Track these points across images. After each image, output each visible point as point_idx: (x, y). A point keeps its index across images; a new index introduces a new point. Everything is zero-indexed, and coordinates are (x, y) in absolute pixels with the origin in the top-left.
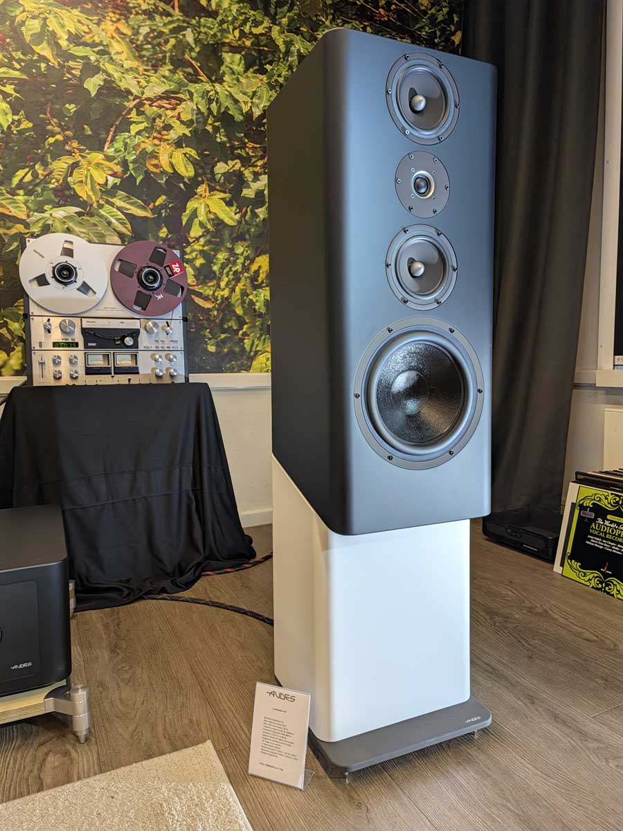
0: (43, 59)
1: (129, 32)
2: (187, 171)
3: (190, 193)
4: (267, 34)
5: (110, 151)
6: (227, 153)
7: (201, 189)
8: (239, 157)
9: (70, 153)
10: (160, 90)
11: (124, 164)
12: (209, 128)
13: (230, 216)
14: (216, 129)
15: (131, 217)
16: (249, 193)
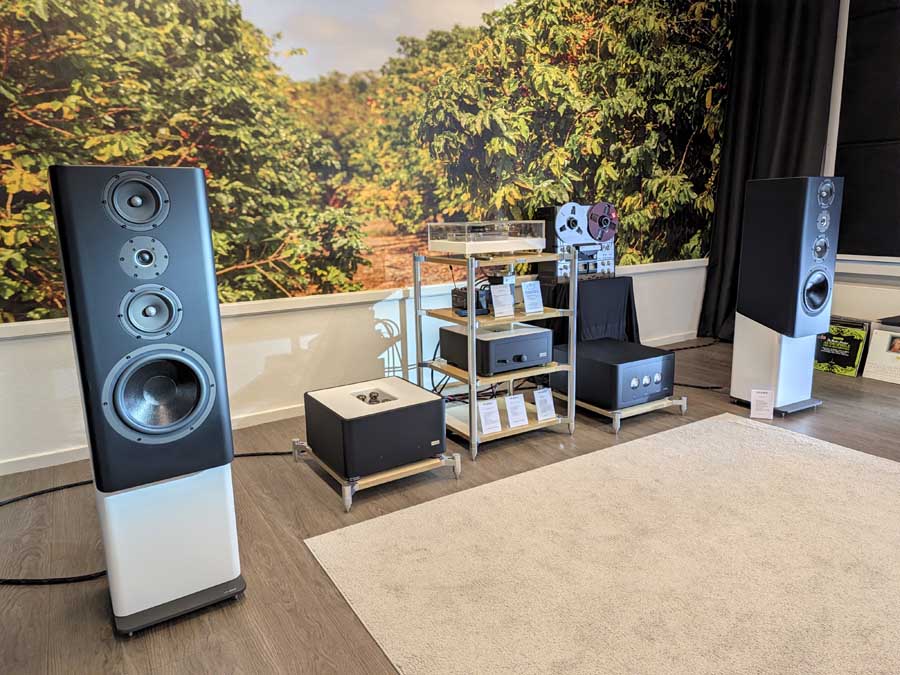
0: (542, 98)
1: (577, 75)
2: (598, 152)
3: (599, 164)
4: (637, 64)
5: (566, 146)
6: (615, 138)
7: (604, 161)
8: (621, 140)
9: (551, 150)
10: (588, 107)
11: (572, 152)
12: (609, 125)
13: (614, 175)
14: (612, 125)
15: (573, 182)
16: (624, 160)
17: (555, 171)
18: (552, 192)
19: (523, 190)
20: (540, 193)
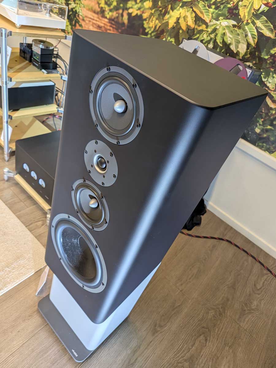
15: (261, 35)
17: (243, 13)
18: (228, 34)
19: (198, 19)
20: (215, 30)
